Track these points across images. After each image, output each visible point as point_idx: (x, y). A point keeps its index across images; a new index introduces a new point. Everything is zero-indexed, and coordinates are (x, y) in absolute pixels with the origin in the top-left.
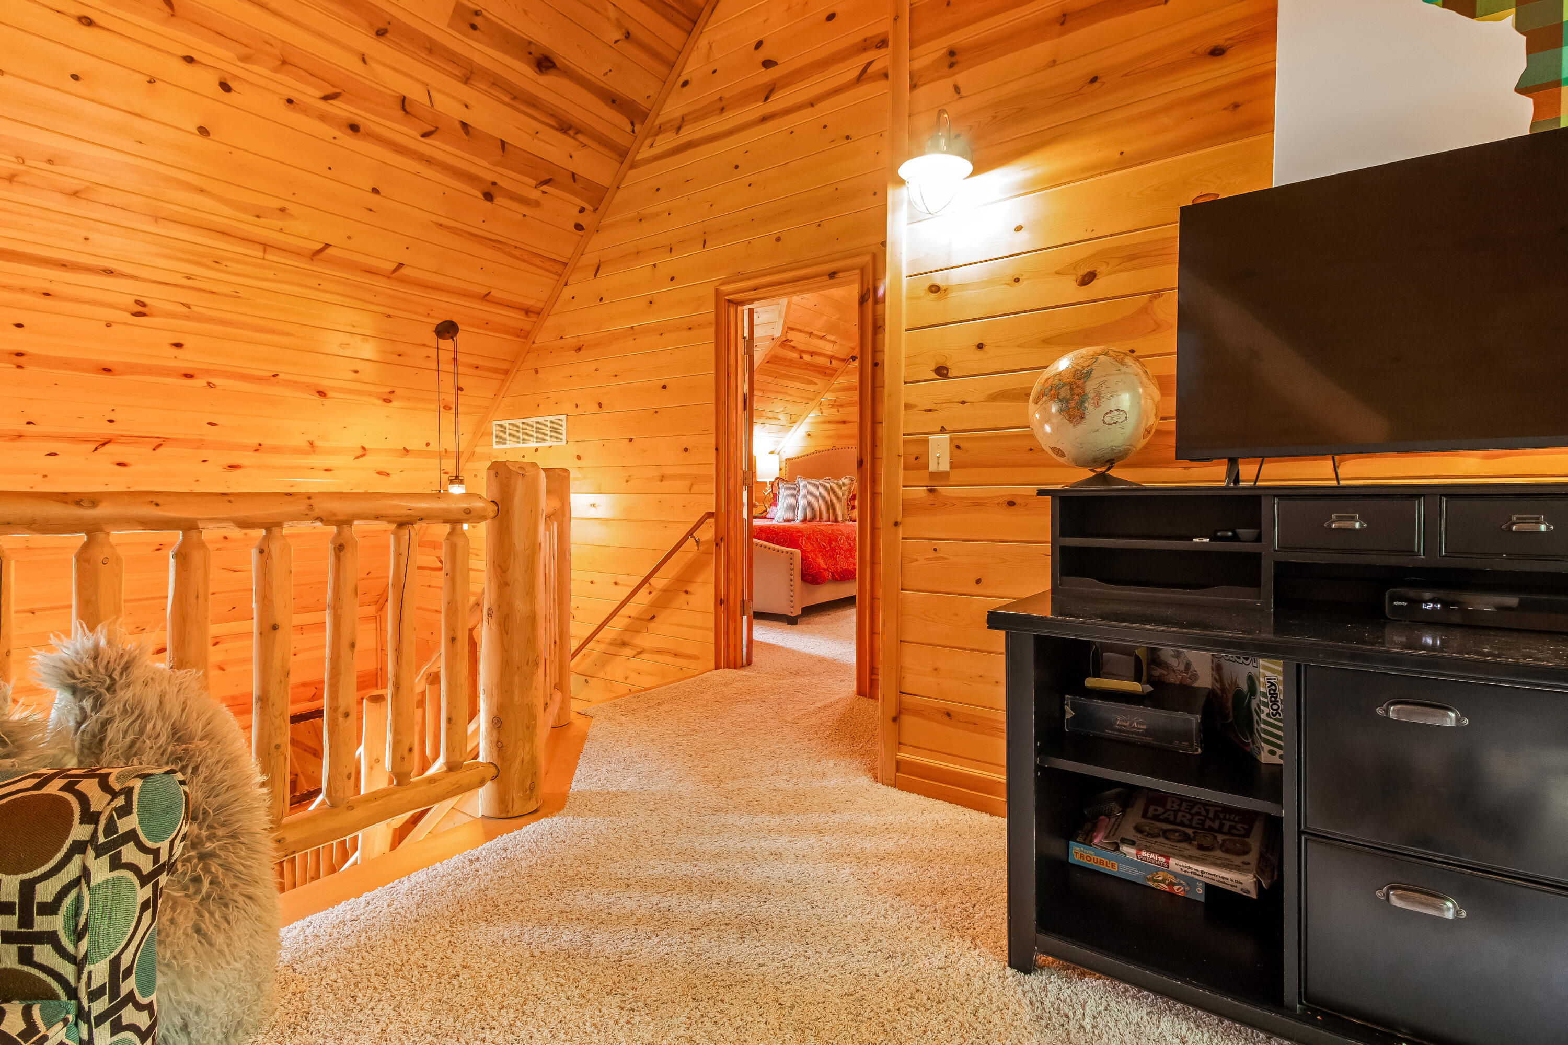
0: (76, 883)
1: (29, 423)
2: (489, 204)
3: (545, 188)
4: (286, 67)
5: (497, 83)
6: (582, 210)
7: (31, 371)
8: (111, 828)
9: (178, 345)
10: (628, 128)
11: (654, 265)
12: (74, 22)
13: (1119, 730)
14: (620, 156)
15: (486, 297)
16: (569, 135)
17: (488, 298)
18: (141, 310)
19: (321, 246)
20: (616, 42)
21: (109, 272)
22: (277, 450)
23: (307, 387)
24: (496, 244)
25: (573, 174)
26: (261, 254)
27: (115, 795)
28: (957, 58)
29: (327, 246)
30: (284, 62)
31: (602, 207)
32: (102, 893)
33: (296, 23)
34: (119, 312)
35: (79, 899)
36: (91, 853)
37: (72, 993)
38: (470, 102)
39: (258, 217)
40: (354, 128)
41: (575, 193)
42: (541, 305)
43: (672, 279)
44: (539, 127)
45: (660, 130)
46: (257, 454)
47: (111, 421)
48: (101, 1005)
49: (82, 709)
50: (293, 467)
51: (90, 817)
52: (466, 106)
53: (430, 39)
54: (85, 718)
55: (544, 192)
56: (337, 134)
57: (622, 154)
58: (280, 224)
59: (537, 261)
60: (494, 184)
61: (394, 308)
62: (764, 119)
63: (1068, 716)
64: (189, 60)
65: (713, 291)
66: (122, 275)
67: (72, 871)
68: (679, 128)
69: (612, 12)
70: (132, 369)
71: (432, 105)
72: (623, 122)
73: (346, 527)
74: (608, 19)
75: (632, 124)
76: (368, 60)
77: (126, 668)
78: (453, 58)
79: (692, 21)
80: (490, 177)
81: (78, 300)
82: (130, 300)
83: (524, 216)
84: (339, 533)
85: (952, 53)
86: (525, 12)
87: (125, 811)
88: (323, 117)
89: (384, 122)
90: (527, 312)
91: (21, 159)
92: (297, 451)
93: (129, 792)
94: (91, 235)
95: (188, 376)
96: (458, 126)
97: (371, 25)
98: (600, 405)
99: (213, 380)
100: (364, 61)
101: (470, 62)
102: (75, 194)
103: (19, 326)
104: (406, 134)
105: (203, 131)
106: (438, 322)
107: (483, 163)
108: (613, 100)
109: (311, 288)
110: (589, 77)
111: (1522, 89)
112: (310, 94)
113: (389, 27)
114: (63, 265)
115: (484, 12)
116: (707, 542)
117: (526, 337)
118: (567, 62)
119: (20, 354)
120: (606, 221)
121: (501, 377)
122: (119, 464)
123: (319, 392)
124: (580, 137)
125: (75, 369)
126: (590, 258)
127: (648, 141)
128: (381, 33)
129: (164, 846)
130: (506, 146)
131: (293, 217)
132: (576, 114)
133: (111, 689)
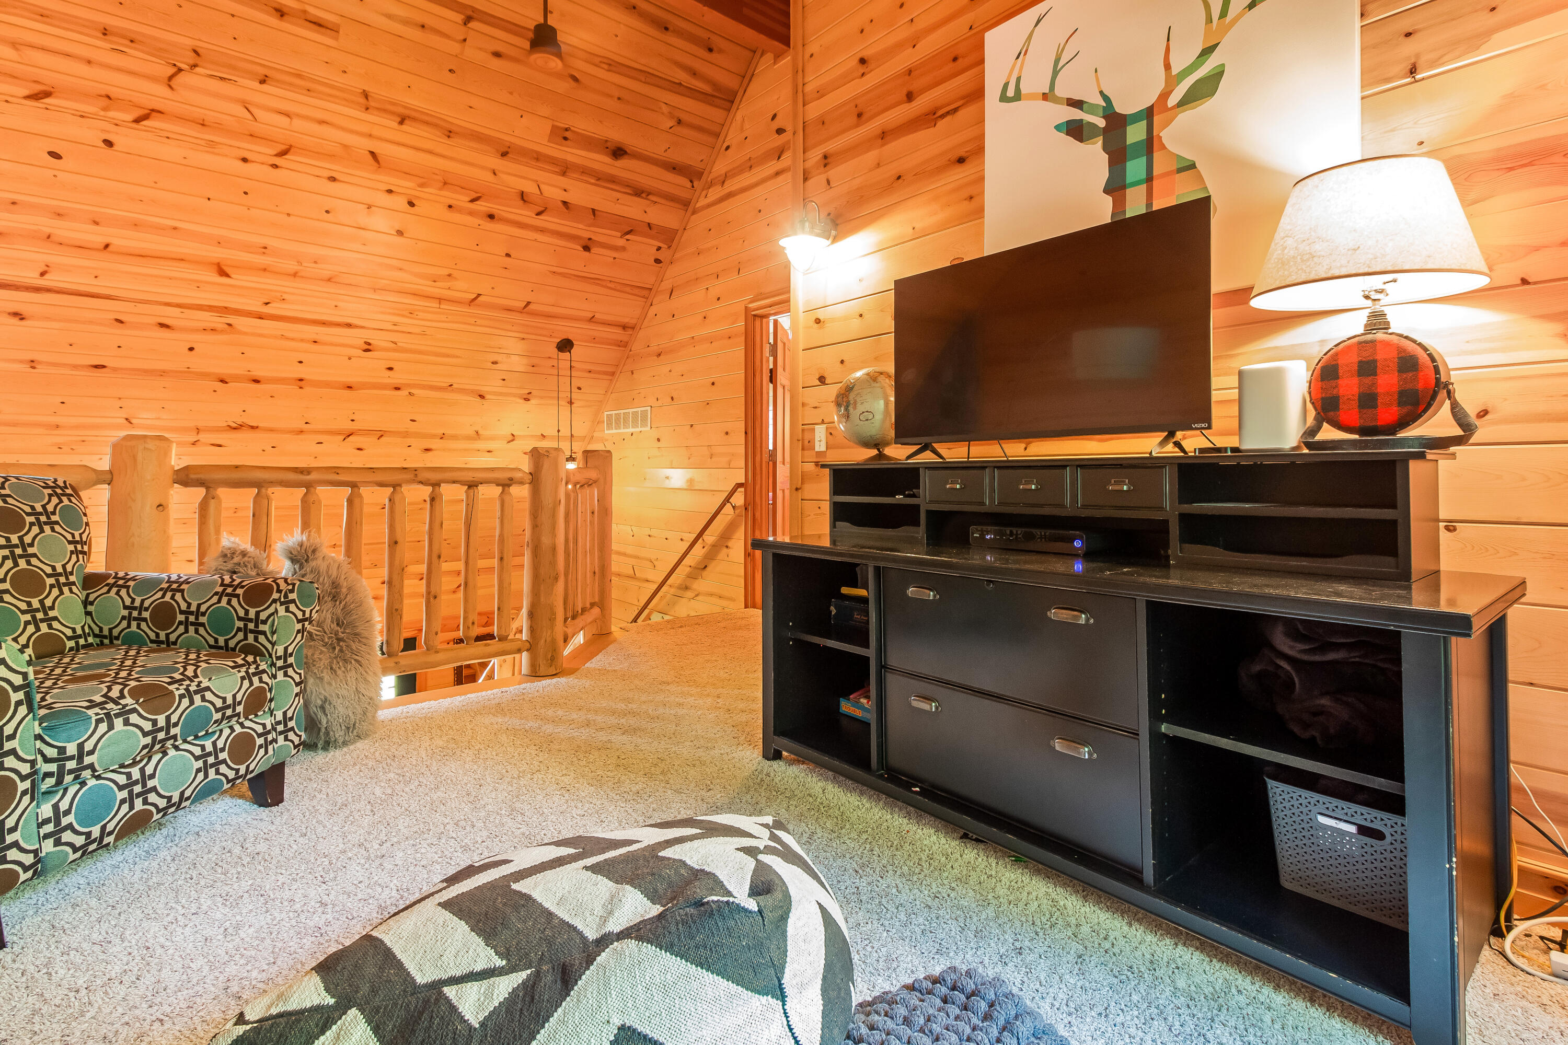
0: (272, 614)
1: (306, 423)
2: (587, 253)
3: (628, 237)
4: (446, 186)
5: (585, 171)
6: (659, 249)
7: (308, 390)
8: (286, 596)
9: (390, 369)
10: (689, 185)
11: (707, 289)
12: (326, 181)
13: (856, 621)
14: (685, 205)
15: (592, 319)
16: (642, 198)
17: (593, 320)
18: (368, 348)
19: (475, 295)
20: (671, 128)
21: (349, 325)
22: (455, 437)
23: (471, 392)
24: (595, 281)
25: (649, 224)
26: (438, 306)
27: (288, 584)
28: (829, 160)
29: (479, 295)
30: (445, 183)
31: (674, 245)
32: (281, 620)
33: (452, 159)
34: (355, 350)
35: (274, 620)
36: (278, 604)
37: (270, 656)
38: (566, 187)
39: (435, 281)
40: (491, 217)
41: (652, 238)
42: (634, 321)
43: (718, 299)
44: (619, 195)
45: (711, 185)
46: (441, 440)
47: (353, 420)
48: (280, 663)
49: (295, 569)
50: (465, 450)
51: (279, 591)
52: (565, 190)
53: (537, 152)
54: (295, 573)
55: (628, 240)
56: (481, 222)
57: (685, 204)
58: (448, 284)
59: (628, 289)
60: (590, 239)
61: (528, 334)
62: (777, 174)
63: (833, 613)
64: (390, 191)
65: (744, 308)
66: (356, 327)
67: (271, 610)
68: (723, 182)
69: (665, 109)
70: (365, 386)
71: (541, 193)
72: (684, 182)
73: (437, 488)
74: (663, 113)
75: (691, 181)
76: (497, 173)
77: (314, 551)
78: (553, 161)
79: (729, 101)
80: (587, 235)
81: (332, 344)
82: (360, 342)
83: (615, 258)
84: (433, 491)
85: (825, 157)
86: (601, 122)
87: (292, 591)
88: (471, 213)
89: (510, 210)
90: (624, 327)
91: (300, 263)
92: (468, 438)
93: (294, 585)
94: (339, 304)
95: (397, 389)
96: (561, 204)
97: (497, 151)
98: (672, 398)
99: (412, 391)
100: (495, 174)
101: (565, 161)
102: (329, 280)
103: (301, 362)
104: (526, 214)
105: (400, 233)
106: (559, 340)
107: (581, 226)
108: (674, 168)
109: (469, 324)
110: (652, 155)
111: (1107, 191)
112: (461, 200)
113: (509, 150)
114: (324, 323)
115: (572, 128)
116: (740, 507)
117: (625, 347)
118: (635, 149)
119: (301, 380)
120: (677, 256)
121: (610, 378)
122: (358, 449)
123: (480, 396)
124: (651, 197)
125: (332, 388)
126: (666, 285)
127: (704, 193)
128: (504, 155)
129: (308, 611)
130: (596, 212)
131: (456, 279)
132: (645, 182)
133: (307, 561)
